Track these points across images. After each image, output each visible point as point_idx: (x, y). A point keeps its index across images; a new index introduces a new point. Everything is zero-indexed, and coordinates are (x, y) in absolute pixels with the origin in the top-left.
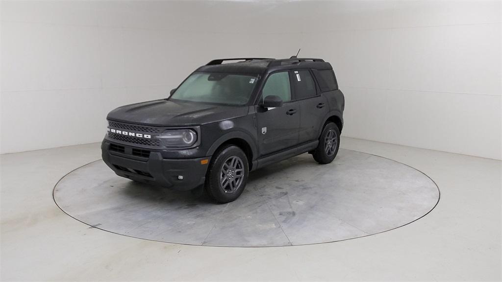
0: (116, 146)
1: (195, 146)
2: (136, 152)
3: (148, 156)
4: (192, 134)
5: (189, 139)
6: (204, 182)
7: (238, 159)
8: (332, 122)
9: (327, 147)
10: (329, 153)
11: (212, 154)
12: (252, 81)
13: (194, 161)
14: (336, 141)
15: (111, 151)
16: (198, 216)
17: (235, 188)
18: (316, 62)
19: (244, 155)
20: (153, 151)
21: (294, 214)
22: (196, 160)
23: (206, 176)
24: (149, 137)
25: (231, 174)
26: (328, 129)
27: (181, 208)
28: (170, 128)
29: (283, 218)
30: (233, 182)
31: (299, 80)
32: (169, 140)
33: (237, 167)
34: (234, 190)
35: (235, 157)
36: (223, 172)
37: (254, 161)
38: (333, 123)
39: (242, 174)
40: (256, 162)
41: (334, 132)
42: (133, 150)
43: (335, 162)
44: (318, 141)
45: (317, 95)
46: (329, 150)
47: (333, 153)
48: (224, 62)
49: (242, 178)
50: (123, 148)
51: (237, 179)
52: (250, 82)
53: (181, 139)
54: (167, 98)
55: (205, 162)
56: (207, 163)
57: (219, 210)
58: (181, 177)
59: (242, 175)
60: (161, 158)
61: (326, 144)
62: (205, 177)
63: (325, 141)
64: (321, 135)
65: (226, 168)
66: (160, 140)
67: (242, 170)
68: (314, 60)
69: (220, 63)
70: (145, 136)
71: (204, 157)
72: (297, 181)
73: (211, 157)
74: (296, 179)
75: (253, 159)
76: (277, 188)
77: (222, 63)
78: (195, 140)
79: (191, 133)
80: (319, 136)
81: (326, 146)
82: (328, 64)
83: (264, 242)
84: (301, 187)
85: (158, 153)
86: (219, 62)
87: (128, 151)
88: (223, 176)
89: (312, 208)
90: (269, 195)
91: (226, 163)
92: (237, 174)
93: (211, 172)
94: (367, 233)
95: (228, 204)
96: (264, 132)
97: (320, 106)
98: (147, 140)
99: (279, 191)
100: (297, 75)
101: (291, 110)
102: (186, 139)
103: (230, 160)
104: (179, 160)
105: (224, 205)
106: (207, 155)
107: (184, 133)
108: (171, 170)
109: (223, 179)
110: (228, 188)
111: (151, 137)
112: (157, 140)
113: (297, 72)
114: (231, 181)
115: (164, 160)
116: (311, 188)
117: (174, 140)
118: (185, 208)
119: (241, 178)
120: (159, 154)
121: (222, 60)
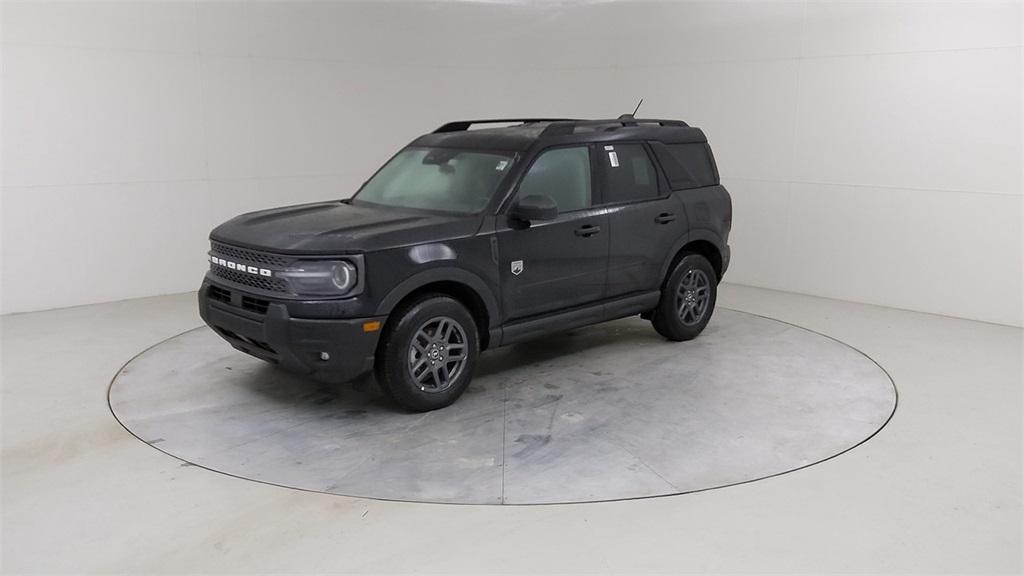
0: (219, 290)
1: (351, 294)
2: (249, 303)
3: (263, 311)
4: (347, 270)
5: (344, 281)
6: (371, 367)
7: (452, 322)
8: (697, 253)
9: (683, 306)
10: (689, 318)
11: (388, 312)
12: (503, 166)
13: (350, 325)
14: (707, 294)
15: (212, 300)
16: (355, 434)
17: (445, 383)
18: (664, 127)
19: (469, 316)
20: (274, 302)
21: (547, 439)
22: (352, 322)
23: (376, 355)
24: (269, 273)
25: (437, 354)
26: (686, 267)
27: (331, 416)
28: (306, 257)
29: (521, 447)
30: (441, 371)
31: (613, 165)
32: (303, 281)
33: (452, 340)
34: (442, 388)
35: (444, 320)
36: (417, 350)
37: (493, 328)
38: (698, 256)
39: (462, 355)
40: (499, 330)
41: (701, 275)
42: (245, 298)
43: (702, 338)
44: (659, 293)
45: (660, 195)
46: (689, 313)
47: (698, 319)
48: (472, 127)
49: (464, 363)
50: (229, 293)
51: (450, 365)
52: (497, 168)
53: (328, 281)
54: (349, 197)
55: (373, 326)
56: (376, 328)
57: (403, 426)
58: (325, 356)
59: (464, 357)
60: (285, 316)
61: (680, 301)
62: (373, 358)
63: (678, 293)
64: (666, 280)
65: (423, 342)
66: (287, 280)
67: (463, 346)
68: (662, 123)
69: (466, 129)
70: (262, 272)
71: (372, 317)
72: (596, 374)
73: (387, 317)
74: (596, 371)
75: (491, 325)
76: (548, 386)
77: (470, 129)
78: (354, 282)
79: (345, 269)
80: (661, 282)
81: (679, 305)
82: (698, 131)
83: (451, 493)
84: (598, 387)
85: (280, 306)
86: (462, 126)
87: (236, 299)
88: (418, 356)
89: (592, 430)
90: (521, 400)
91: (424, 330)
92: (450, 354)
93: (388, 348)
94: (676, 488)
95: (428, 413)
96: (517, 271)
97: (663, 219)
98: (265, 279)
99: (548, 392)
100: (611, 154)
101: (585, 227)
102: (338, 279)
103: (435, 325)
104: (319, 321)
105: (418, 415)
106: (376, 314)
107: (334, 267)
108: (305, 341)
109: (416, 362)
110: (429, 380)
111: (273, 274)
112: (280, 281)
113: (611, 148)
114: (436, 368)
115: (292, 319)
116: (616, 389)
117: (315, 281)
118: (339, 418)
119: (460, 362)
120: (283, 307)
121: (468, 124)
